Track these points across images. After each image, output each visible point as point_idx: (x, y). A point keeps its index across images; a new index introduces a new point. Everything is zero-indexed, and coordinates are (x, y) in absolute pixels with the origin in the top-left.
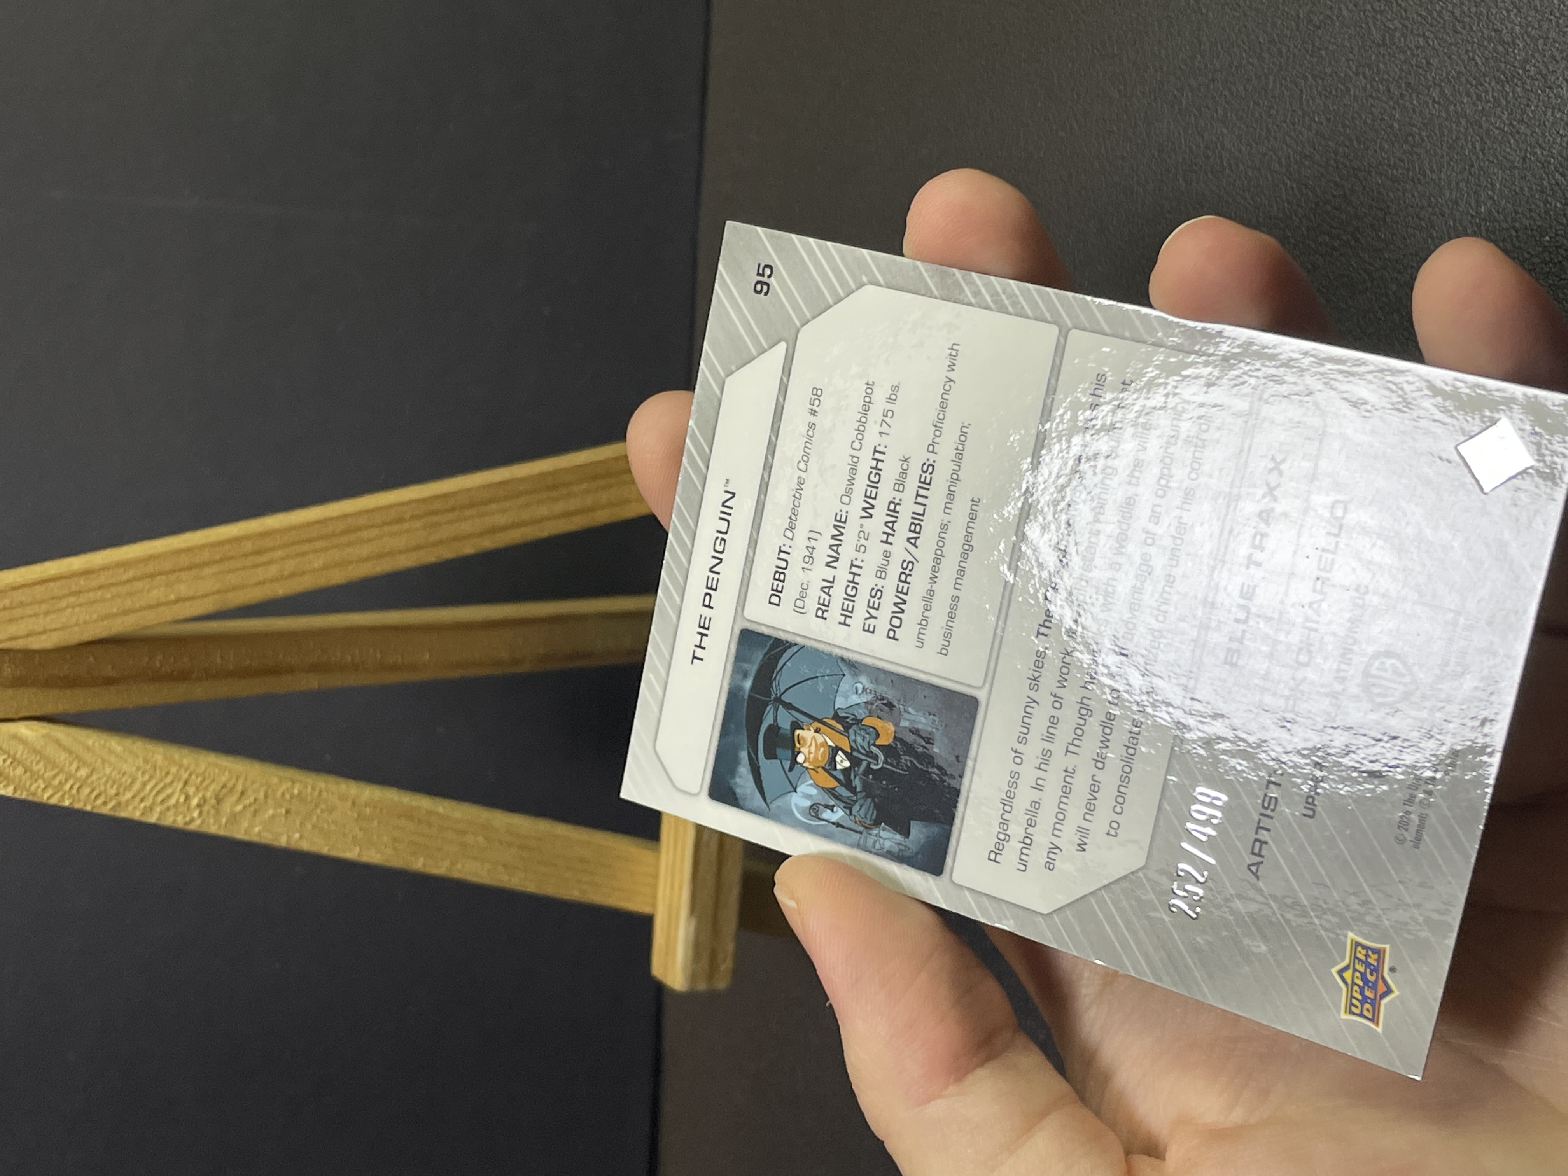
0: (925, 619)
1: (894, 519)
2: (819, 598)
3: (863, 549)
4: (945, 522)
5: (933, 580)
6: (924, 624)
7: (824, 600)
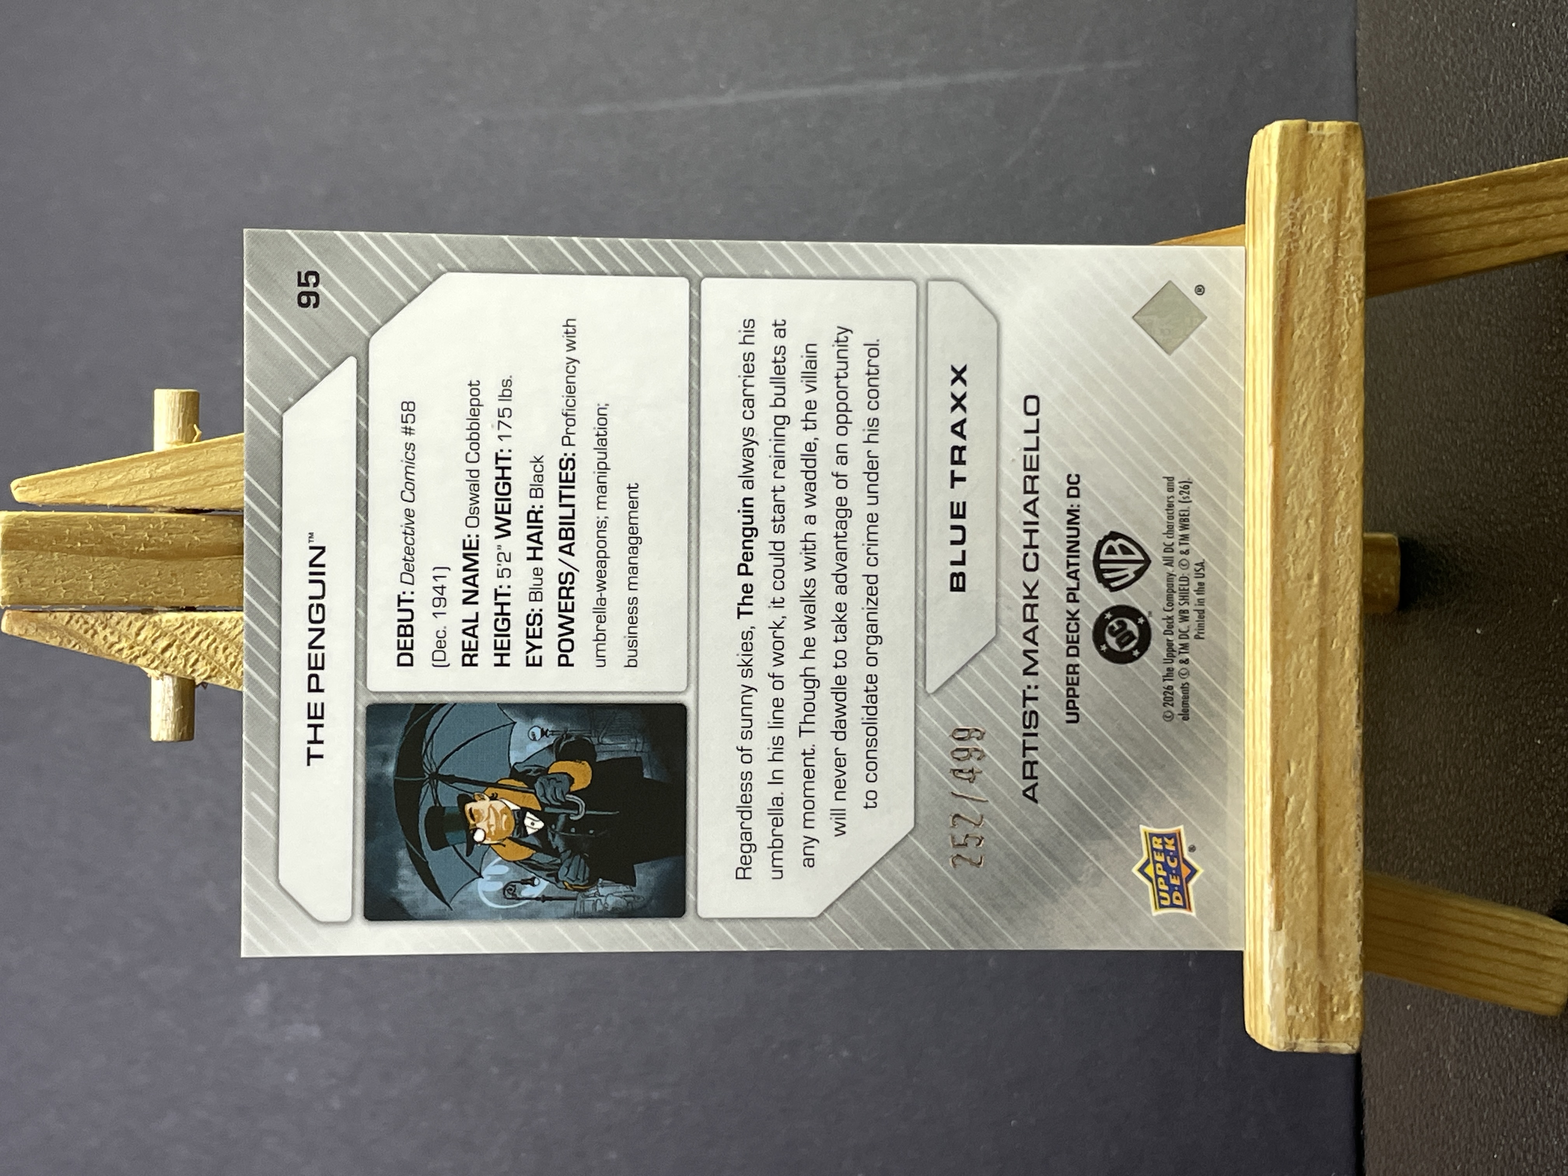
0: (601, 632)
1: (538, 530)
2: (463, 642)
3: (506, 573)
4: (601, 519)
5: (601, 586)
6: (600, 638)
7: (470, 642)
